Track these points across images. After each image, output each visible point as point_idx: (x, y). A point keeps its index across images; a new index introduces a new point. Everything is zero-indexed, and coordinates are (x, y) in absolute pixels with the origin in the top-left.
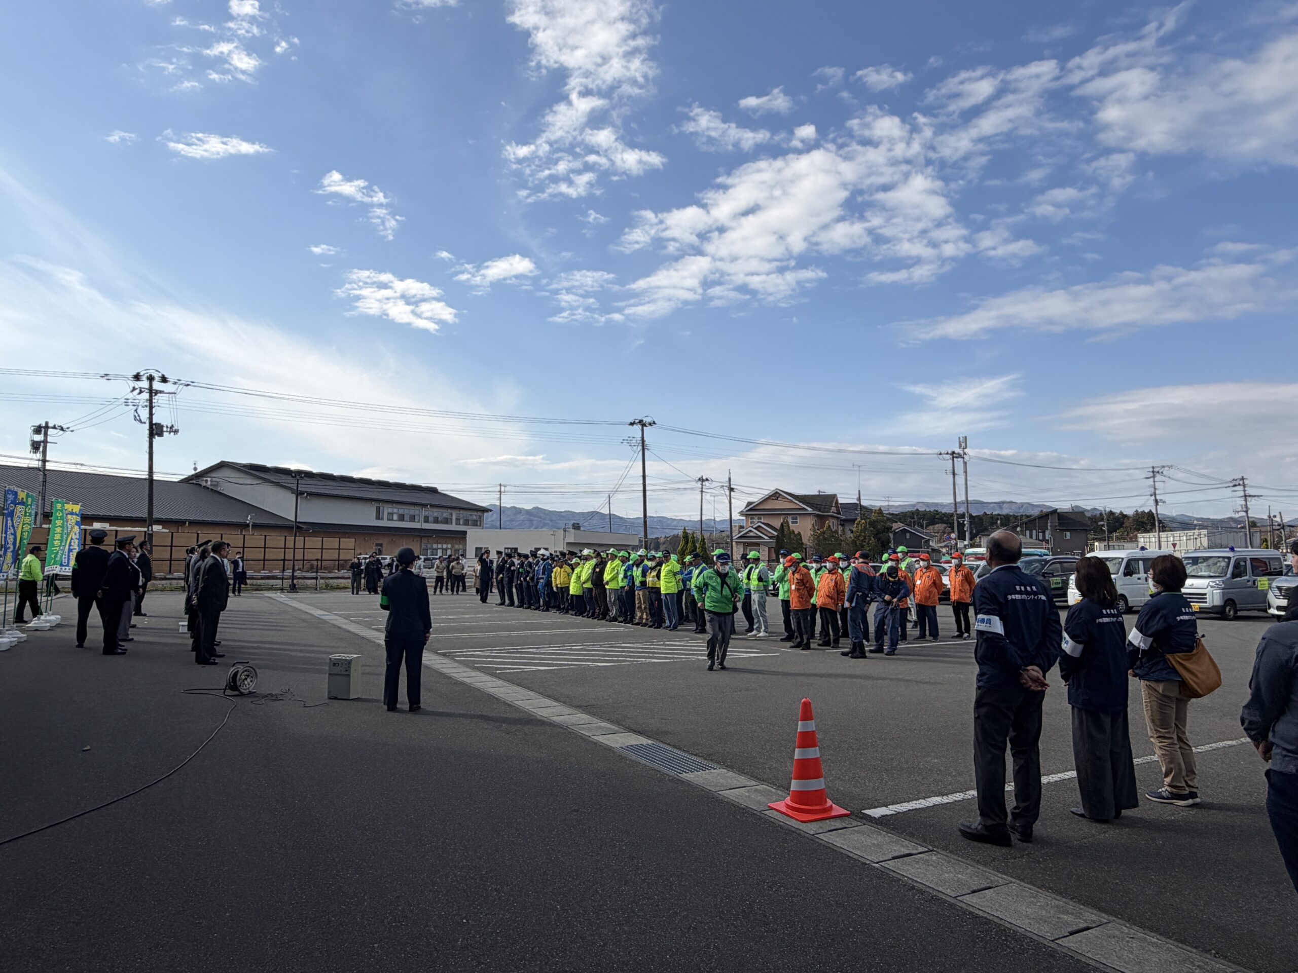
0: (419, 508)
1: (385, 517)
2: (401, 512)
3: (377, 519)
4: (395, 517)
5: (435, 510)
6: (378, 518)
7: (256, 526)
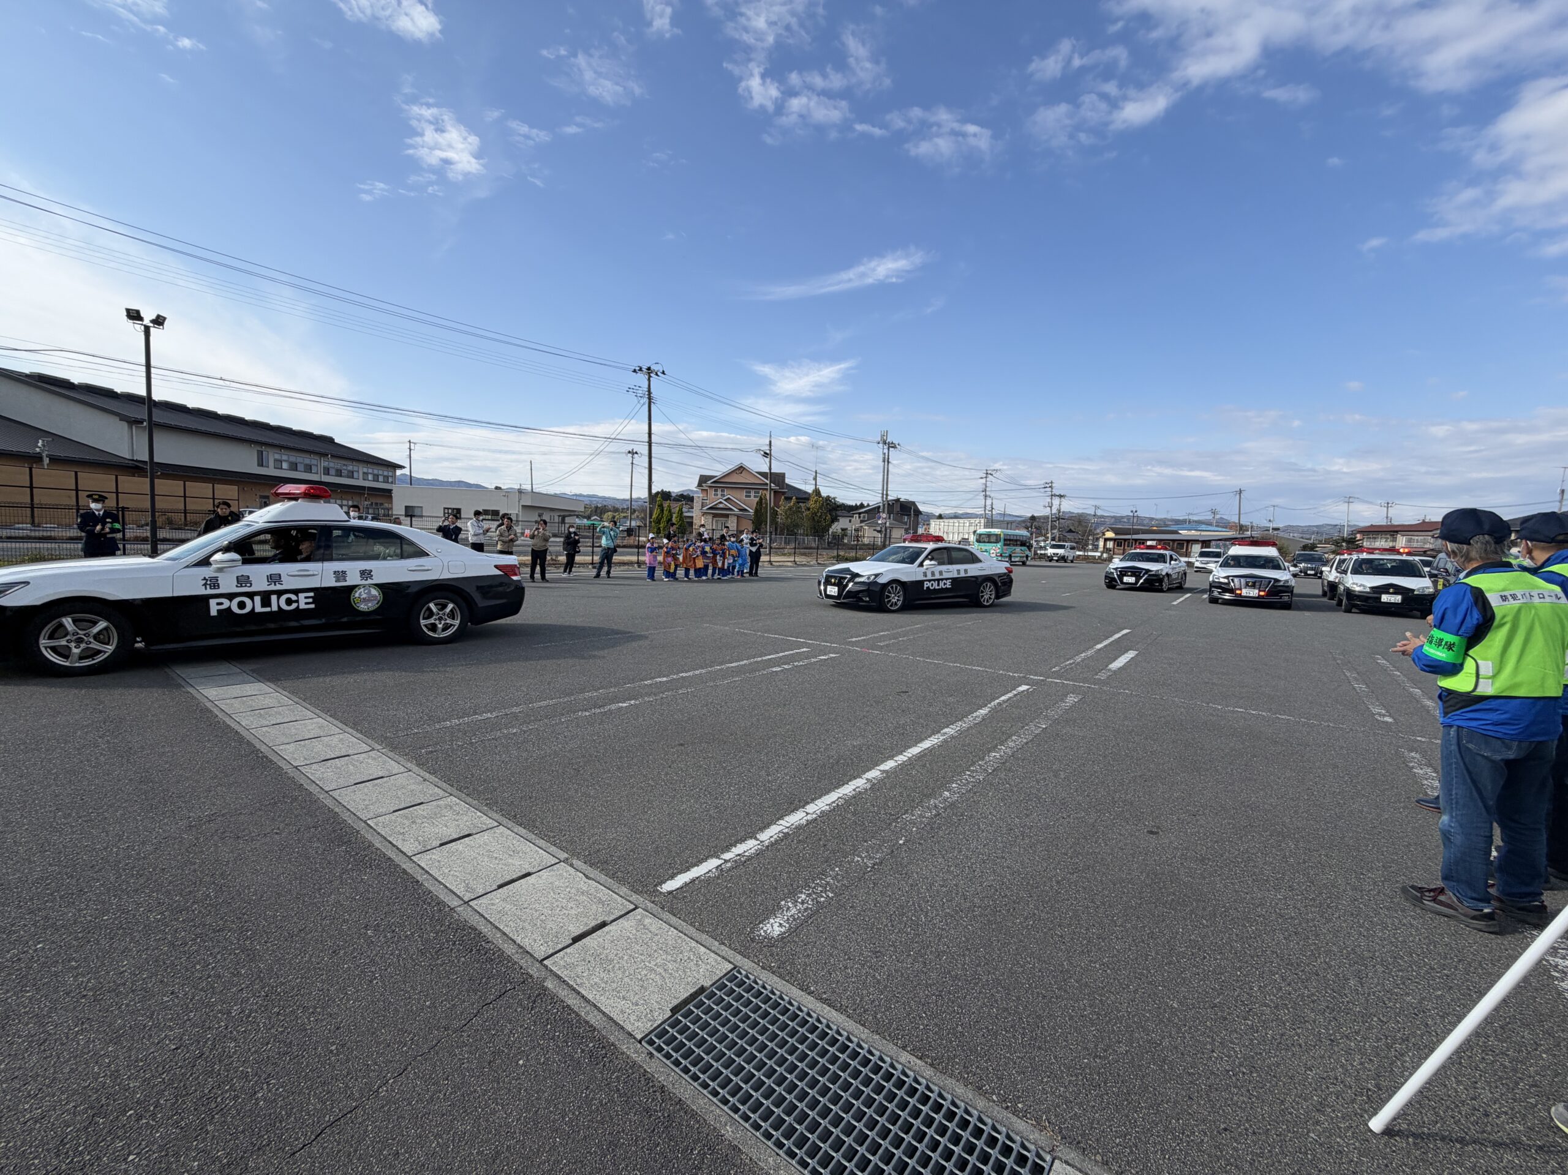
0: (317, 457)
1: (271, 463)
2: (293, 459)
3: (258, 465)
4: (285, 465)
5: (337, 461)
6: (261, 464)
7: (55, 460)
